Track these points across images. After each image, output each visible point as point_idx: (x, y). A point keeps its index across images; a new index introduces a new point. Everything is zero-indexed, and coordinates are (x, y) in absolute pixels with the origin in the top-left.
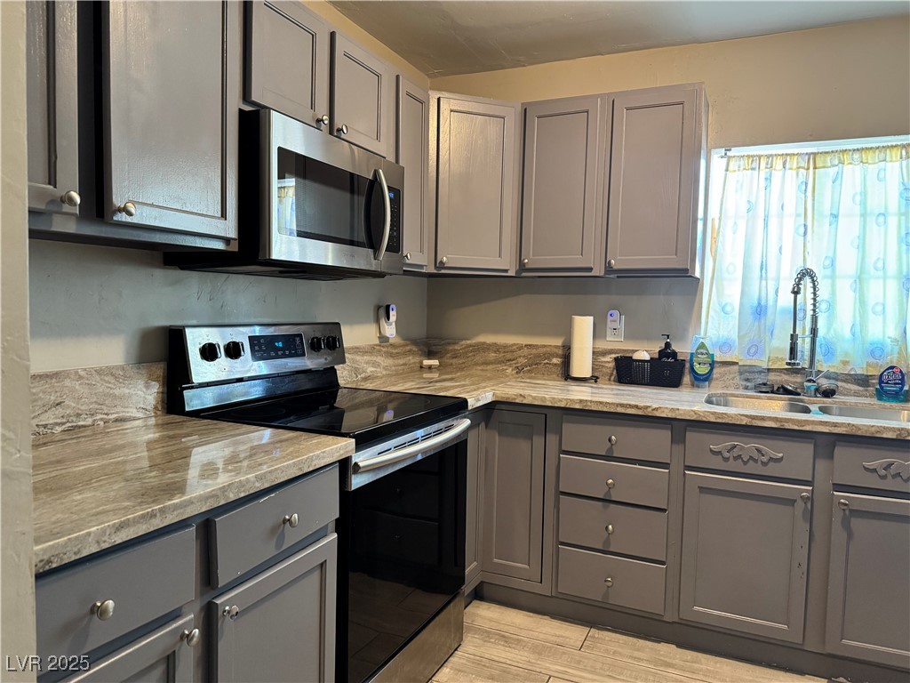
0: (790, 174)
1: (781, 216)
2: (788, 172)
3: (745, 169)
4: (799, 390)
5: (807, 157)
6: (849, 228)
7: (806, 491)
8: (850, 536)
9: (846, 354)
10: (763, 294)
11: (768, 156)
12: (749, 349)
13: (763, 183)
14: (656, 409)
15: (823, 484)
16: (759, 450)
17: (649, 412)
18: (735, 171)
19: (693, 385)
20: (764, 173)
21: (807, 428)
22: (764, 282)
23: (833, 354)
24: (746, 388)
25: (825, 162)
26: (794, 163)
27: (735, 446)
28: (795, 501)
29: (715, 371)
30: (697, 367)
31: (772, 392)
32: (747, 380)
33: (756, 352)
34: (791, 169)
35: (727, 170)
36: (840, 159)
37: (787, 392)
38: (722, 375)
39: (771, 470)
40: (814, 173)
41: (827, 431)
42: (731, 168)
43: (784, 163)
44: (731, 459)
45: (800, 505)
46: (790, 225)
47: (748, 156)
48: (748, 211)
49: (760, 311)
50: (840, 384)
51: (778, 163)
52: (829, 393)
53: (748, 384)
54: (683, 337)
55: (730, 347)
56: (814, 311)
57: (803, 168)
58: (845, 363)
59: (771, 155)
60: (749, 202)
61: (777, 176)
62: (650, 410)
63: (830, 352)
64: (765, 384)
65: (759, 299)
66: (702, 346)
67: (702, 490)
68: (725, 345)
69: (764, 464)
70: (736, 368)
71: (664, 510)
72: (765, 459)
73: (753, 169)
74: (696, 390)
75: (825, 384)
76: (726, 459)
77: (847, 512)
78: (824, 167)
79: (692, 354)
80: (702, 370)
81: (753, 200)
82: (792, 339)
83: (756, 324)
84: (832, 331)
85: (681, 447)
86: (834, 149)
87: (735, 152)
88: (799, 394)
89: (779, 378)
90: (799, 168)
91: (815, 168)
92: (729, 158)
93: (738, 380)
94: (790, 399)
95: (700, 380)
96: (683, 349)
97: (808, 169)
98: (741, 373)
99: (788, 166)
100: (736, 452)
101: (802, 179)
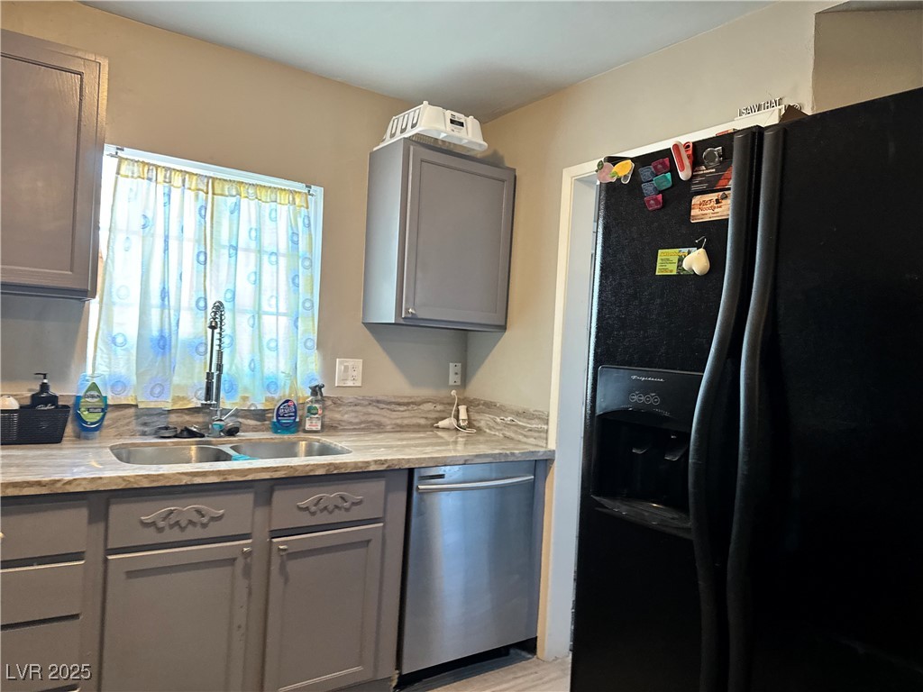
0: (190, 195)
1: (180, 240)
2: (187, 192)
3: (139, 177)
4: (202, 432)
5: (206, 180)
6: (246, 263)
7: (246, 545)
8: (287, 580)
9: (246, 389)
10: (167, 326)
11: (167, 169)
12: (152, 389)
13: (161, 199)
14: (69, 482)
15: (261, 534)
16: (199, 512)
17: (58, 489)
18: (127, 177)
19: (78, 437)
20: (161, 188)
22: (166, 311)
23: (236, 391)
24: (144, 434)
25: (223, 189)
26: (194, 183)
27: (171, 512)
28: (234, 559)
29: (107, 417)
30: (85, 414)
31: (175, 437)
32: (145, 424)
33: (161, 393)
34: (190, 189)
35: (118, 173)
36: (237, 191)
37: (192, 434)
38: (116, 420)
39: (214, 531)
40: (213, 199)
42: (122, 172)
43: (184, 181)
44: (167, 528)
45: (240, 563)
46: (190, 250)
47: (143, 162)
48: (144, 227)
49: (163, 344)
50: (240, 420)
51: (177, 180)
52: (232, 432)
53: (146, 429)
54: (63, 375)
55: (125, 386)
56: (220, 346)
57: (202, 190)
58: (245, 399)
59: (169, 168)
60: (145, 217)
61: (176, 194)
62: (59, 485)
63: (233, 388)
64: (166, 428)
65: (162, 330)
66: (94, 387)
67: (131, 574)
68: (118, 384)
69: (204, 526)
70: (132, 410)
72: (205, 520)
73: (150, 179)
74: (84, 444)
75: (229, 422)
76: (160, 530)
77: (285, 557)
78: (222, 195)
79: (78, 398)
80: (91, 418)
81: (150, 215)
82: (207, 378)
83: (159, 358)
84: (234, 367)
85: (101, 526)
86: (233, 178)
87: (128, 153)
88: (203, 436)
89: (180, 420)
90: (199, 190)
91: (214, 194)
92: (121, 159)
93: (134, 426)
94: (198, 443)
96: (64, 391)
97: (207, 193)
98: (137, 416)
99: (187, 186)
100: (173, 519)
101: (201, 203)
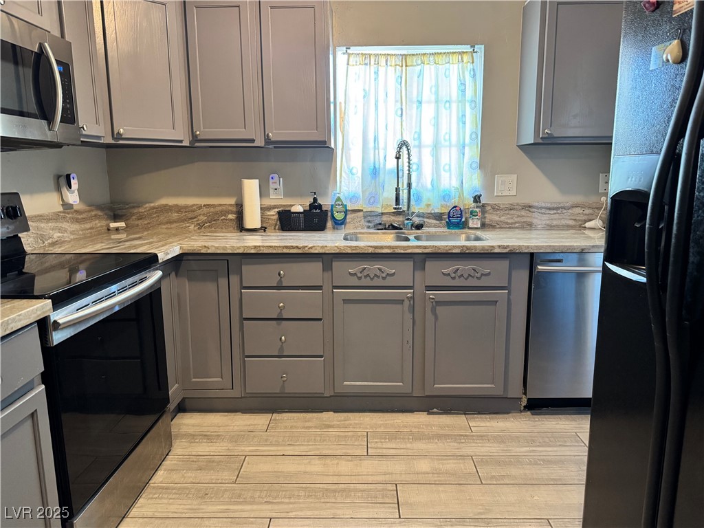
0: (391, 69)
1: (386, 101)
2: (389, 68)
3: (360, 64)
4: (401, 226)
5: (401, 57)
6: (428, 111)
7: (410, 293)
8: (436, 318)
9: (429, 199)
10: (377, 160)
11: (376, 55)
12: (370, 199)
13: (373, 76)
14: (311, 248)
15: (419, 287)
16: (380, 269)
17: (306, 251)
18: (353, 65)
19: (334, 228)
20: (373, 68)
21: (409, 251)
22: (377, 151)
23: (421, 200)
24: (369, 227)
25: (412, 62)
26: (392, 61)
27: (365, 269)
28: (404, 300)
29: (348, 217)
30: (336, 214)
31: (385, 229)
32: (369, 222)
33: (374, 202)
34: (391, 66)
35: (348, 64)
36: (422, 60)
37: (394, 228)
38: (353, 219)
39: (389, 282)
40: (406, 70)
41: (421, 252)
42: (350, 63)
43: (387, 61)
44: (363, 277)
45: (406, 303)
46: (392, 107)
47: (362, 54)
48: (364, 97)
49: (375, 172)
50: (425, 220)
51: (382, 61)
52: (419, 227)
53: (370, 224)
54: (325, 194)
55: (357, 199)
56: (409, 171)
57: (399, 65)
58: (428, 205)
59: (378, 54)
60: (364, 90)
61: (382, 70)
62: (307, 249)
63: (419, 199)
64: (380, 224)
65: (374, 163)
66: (339, 199)
67: (345, 301)
68: (354, 198)
69: (384, 278)
70: (361, 213)
71: (320, 319)
72: (384, 275)
73: (366, 64)
74: (336, 231)
75: (417, 220)
76: (360, 278)
77: (434, 303)
78: (412, 66)
79: (332, 206)
80: (339, 217)
81: (367, 89)
82: (396, 191)
83: (373, 181)
84: (420, 185)
85: (330, 272)
86: (418, 52)
87: (353, 50)
88: (401, 229)
89: (389, 219)
90: (396, 65)
91: (406, 66)
92: (349, 55)
93: (363, 222)
94: (397, 233)
95: (339, 224)
96: (326, 202)
97: (402, 66)
98: (365, 217)
99: (389, 64)
100: (366, 273)
101: (398, 74)
